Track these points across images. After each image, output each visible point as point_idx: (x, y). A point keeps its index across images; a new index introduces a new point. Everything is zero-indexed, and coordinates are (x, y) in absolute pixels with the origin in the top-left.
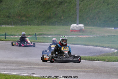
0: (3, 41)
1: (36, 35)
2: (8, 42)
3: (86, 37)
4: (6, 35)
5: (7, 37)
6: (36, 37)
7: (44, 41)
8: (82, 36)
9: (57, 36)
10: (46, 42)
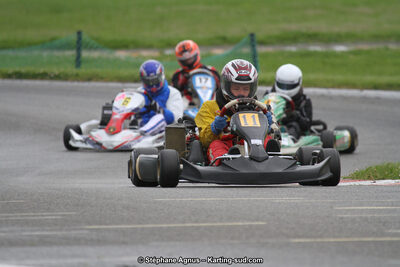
0: (57, 77)
1: (253, 41)
2: (86, 84)
4: (79, 45)
5: (85, 54)
6: (254, 55)
9: (380, 46)
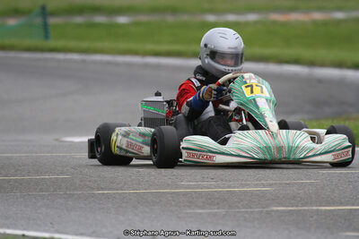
3: (315, 23)
6: (45, 26)
7: (84, 45)
8: (295, 17)
10: (96, 51)
